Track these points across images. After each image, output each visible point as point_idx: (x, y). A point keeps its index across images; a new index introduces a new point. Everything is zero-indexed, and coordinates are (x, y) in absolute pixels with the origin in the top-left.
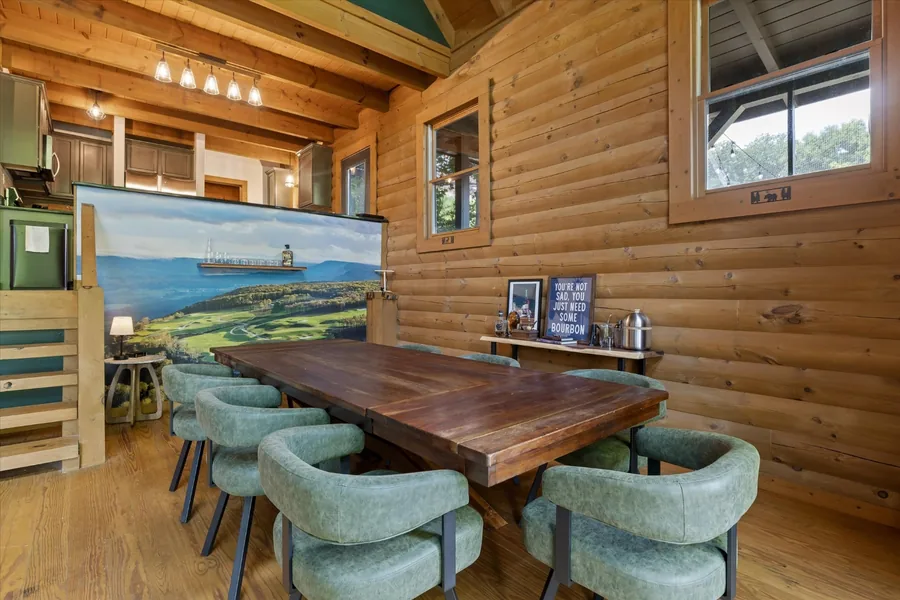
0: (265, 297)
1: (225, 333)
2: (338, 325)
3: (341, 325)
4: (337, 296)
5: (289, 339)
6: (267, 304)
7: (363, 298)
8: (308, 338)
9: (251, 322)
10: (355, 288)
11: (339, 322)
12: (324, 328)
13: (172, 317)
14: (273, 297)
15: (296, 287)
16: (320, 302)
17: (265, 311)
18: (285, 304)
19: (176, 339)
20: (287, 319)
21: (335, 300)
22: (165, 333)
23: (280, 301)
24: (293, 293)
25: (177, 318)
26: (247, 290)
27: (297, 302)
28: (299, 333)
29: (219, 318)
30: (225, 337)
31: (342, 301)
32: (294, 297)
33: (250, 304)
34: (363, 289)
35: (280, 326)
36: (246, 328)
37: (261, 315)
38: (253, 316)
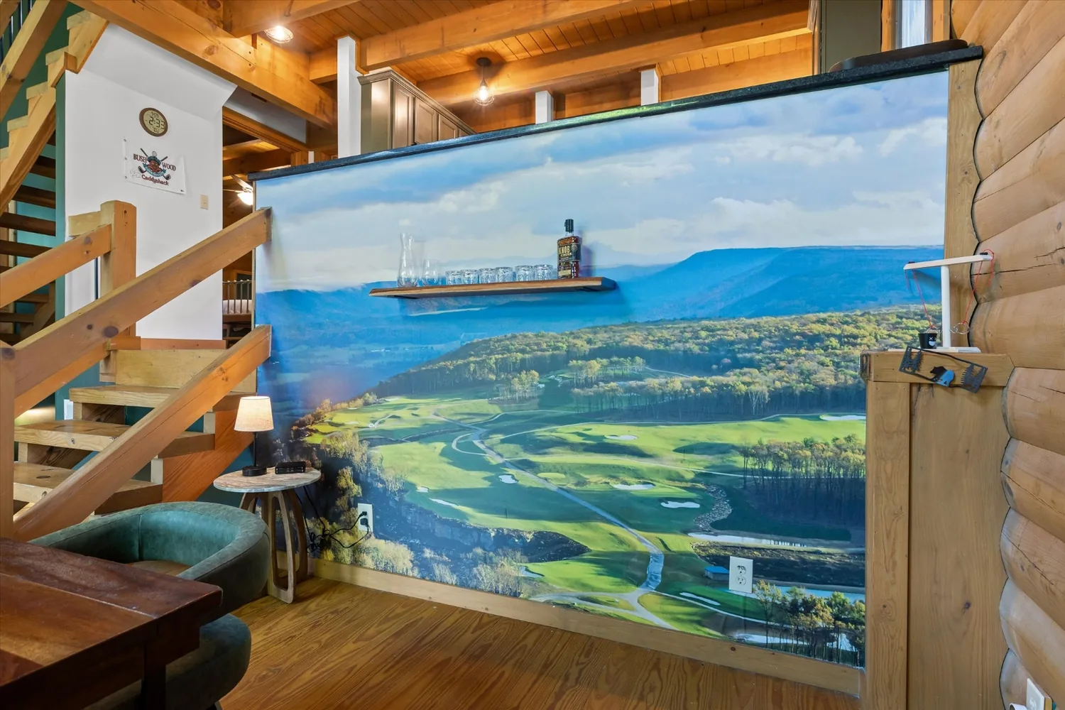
0: (523, 366)
1: (441, 446)
2: (739, 461)
3: (751, 463)
4: (737, 364)
5: (582, 482)
6: (528, 383)
7: (849, 376)
8: (636, 488)
9: (491, 426)
10: (813, 340)
11: (745, 452)
12: (691, 466)
13: (360, 402)
14: (543, 366)
15: (601, 339)
16: (678, 382)
17: (523, 400)
18: (572, 385)
19: (365, 447)
20: (579, 427)
21: (731, 378)
22: (350, 433)
23: (560, 377)
24: (593, 355)
25: (366, 404)
26: (486, 347)
27: (607, 379)
28: (612, 472)
29: (430, 410)
30: (443, 453)
31: (760, 382)
32: (596, 366)
33: (491, 383)
34: (850, 340)
35: (561, 443)
36: (483, 438)
37: (513, 410)
38: (495, 410)
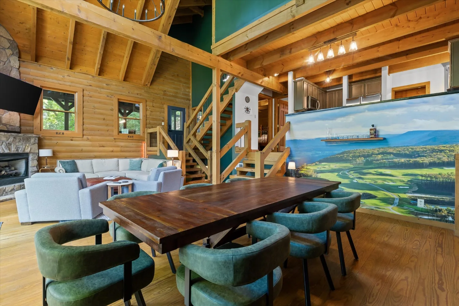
0: (359, 156)
1: (337, 174)
2: (420, 178)
3: (423, 178)
4: (419, 156)
5: (376, 182)
6: (361, 160)
7: (452, 159)
8: (391, 183)
9: (350, 170)
10: (441, 151)
11: (422, 176)
12: (406, 179)
13: (314, 164)
14: (364, 156)
15: (381, 150)
16: (403, 160)
17: (359, 164)
18: (373, 160)
19: (316, 174)
20: (375, 170)
21: (418, 159)
22: (312, 171)
23: (370, 159)
24: (379, 154)
25: (316, 164)
26: (349, 152)
27: (383, 159)
28: (385, 180)
29: (333, 166)
30: (337, 175)
31: (427, 160)
32: (380, 157)
33: (350, 160)
34: (453, 151)
35: (370, 173)
36: (348, 172)
37: (357, 166)
38: (352, 166)
